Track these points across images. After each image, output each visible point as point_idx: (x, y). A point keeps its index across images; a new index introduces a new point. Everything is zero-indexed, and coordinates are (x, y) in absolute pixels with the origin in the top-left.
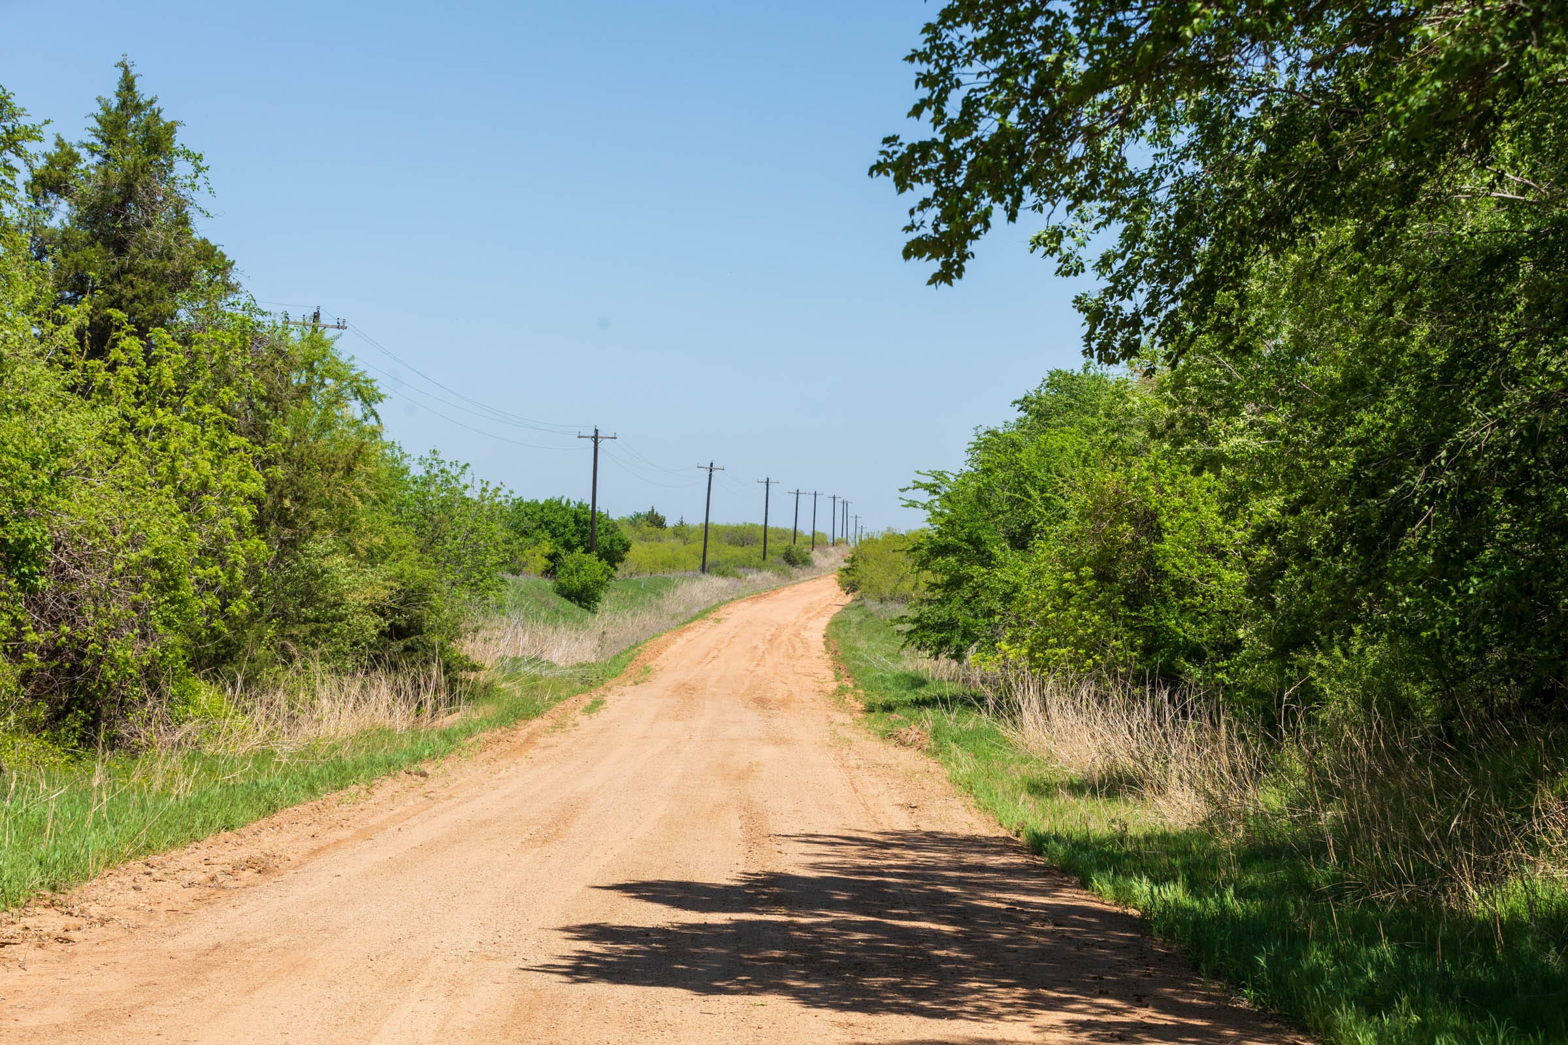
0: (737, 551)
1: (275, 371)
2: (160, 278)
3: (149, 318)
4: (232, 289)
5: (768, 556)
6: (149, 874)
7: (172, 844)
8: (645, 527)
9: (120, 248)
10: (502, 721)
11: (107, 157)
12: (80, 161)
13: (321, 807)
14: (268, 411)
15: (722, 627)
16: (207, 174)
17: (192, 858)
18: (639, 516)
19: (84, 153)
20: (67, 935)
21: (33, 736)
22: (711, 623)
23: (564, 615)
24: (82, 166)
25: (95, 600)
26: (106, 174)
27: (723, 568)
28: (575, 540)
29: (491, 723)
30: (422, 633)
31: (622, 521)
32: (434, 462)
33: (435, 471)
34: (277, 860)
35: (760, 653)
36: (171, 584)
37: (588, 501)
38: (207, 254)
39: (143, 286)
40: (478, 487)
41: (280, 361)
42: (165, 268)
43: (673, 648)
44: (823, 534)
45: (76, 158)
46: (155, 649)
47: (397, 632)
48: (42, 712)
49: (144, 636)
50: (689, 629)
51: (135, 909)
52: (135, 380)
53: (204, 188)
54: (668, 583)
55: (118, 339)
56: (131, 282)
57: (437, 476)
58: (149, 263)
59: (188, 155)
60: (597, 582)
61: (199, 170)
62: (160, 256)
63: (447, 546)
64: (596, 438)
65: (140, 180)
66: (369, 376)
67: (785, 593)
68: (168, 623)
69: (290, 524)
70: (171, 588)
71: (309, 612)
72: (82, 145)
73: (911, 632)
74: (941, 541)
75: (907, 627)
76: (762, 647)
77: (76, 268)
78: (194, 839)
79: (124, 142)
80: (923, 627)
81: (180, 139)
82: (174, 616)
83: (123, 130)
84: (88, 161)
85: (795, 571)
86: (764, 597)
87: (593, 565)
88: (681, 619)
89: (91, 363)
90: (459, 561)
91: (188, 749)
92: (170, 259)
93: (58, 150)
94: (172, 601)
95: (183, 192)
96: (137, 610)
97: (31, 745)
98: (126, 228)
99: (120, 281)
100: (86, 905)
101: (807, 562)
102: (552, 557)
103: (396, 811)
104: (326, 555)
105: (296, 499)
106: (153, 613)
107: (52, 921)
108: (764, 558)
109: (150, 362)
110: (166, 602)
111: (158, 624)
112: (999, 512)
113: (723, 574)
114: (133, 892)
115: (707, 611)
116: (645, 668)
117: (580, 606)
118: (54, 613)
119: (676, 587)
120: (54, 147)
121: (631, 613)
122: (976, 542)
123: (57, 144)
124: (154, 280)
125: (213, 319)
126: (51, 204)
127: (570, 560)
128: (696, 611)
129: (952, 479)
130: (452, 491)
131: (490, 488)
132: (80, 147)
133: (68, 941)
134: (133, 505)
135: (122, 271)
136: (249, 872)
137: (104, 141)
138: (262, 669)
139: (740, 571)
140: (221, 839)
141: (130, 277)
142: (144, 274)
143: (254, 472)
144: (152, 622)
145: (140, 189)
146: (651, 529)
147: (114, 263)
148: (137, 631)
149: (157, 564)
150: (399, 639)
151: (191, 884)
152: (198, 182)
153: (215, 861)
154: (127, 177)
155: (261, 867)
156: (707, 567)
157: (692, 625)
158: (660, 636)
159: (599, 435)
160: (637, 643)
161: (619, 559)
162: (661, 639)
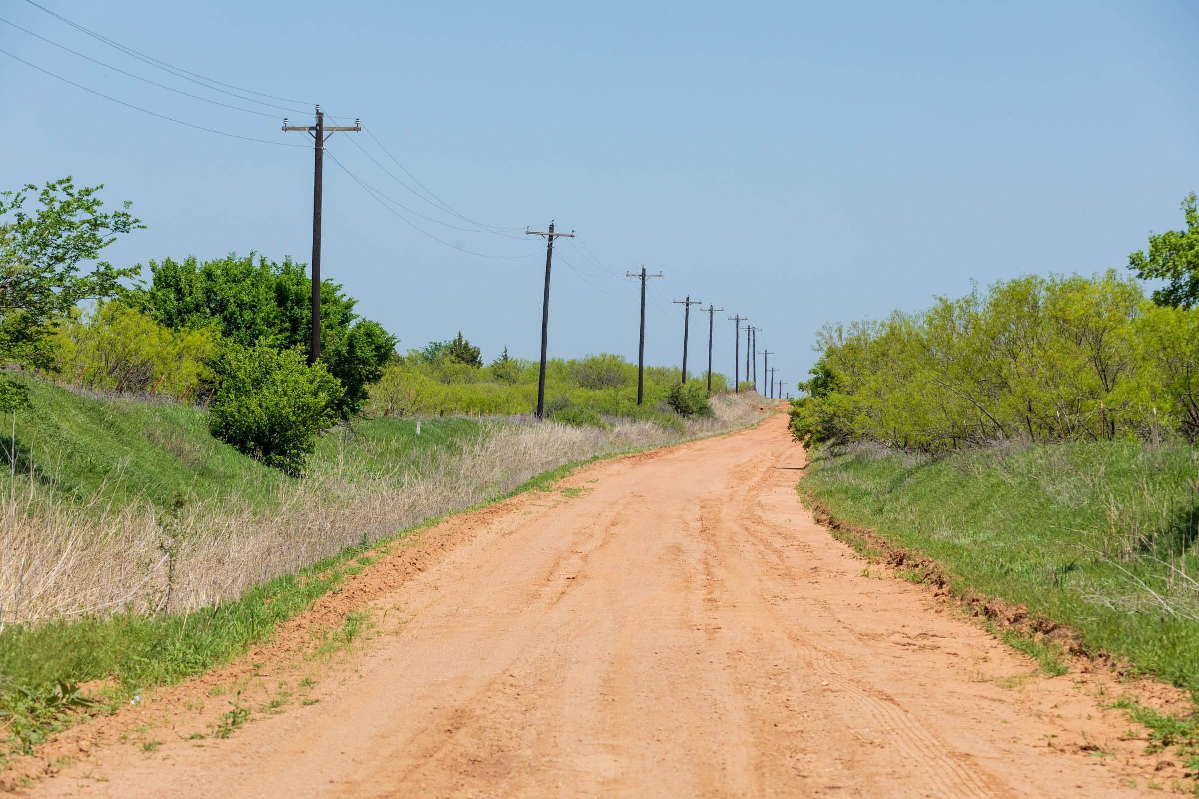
0: (595, 393)
5: (646, 399)
8: (448, 364)
18: (437, 347)
22: (557, 496)
43: (460, 553)
44: (723, 377)
50: (507, 508)
54: (469, 430)
64: (318, 131)
67: (683, 452)
85: (689, 422)
86: (650, 456)
88: (492, 492)
101: (705, 411)
108: (640, 401)
113: (574, 421)
115: (548, 476)
119: (487, 436)
121: (388, 479)
128: (525, 477)
139: (603, 419)
146: (457, 366)
156: (545, 407)
157: (514, 501)
158: (435, 524)
159: (325, 124)
160: (364, 543)
161: (369, 380)
162: (433, 532)
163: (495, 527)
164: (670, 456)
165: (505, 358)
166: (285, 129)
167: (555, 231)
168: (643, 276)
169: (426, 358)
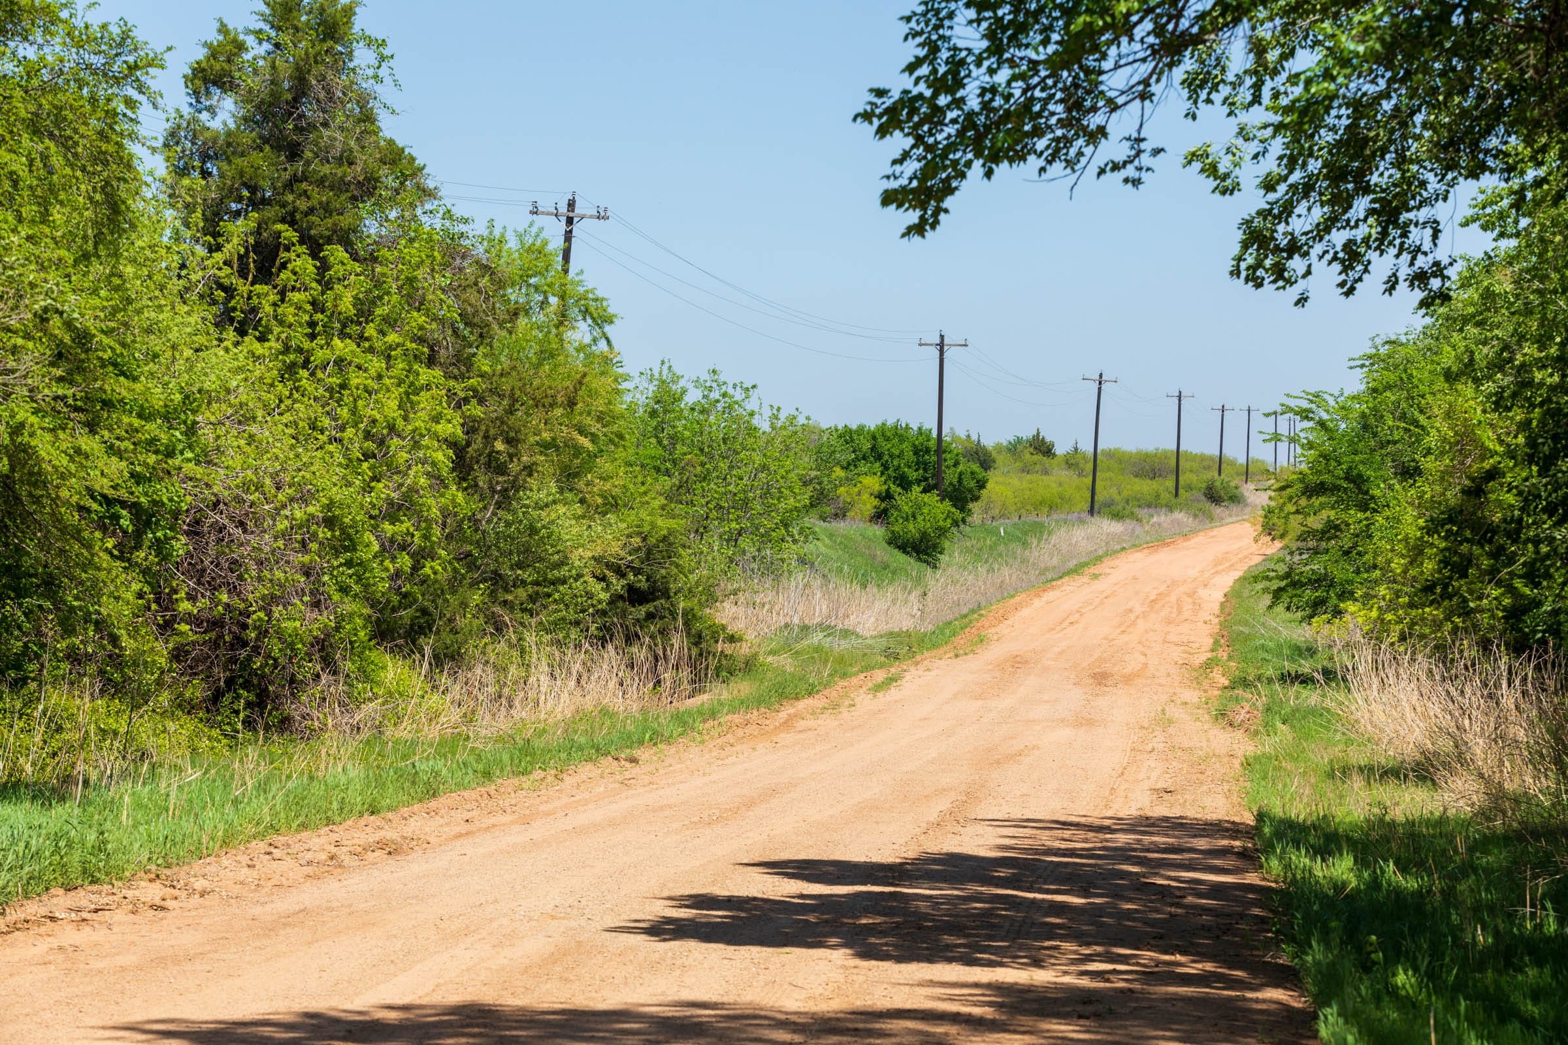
0: (1145, 487)
1: (479, 292)
2: (340, 186)
3: (327, 233)
4: (427, 193)
5: (1181, 491)
6: (269, 853)
7: (304, 826)
8: (1028, 456)
9: (294, 152)
10: (759, 702)
11: (277, 46)
12: (247, 49)
13: (492, 793)
14: (472, 338)
15: (1098, 585)
16: (392, 63)
17: (323, 840)
18: (1019, 441)
19: (250, 41)
20: (162, 903)
21: (185, 718)
22: (1085, 579)
23: (894, 573)
24: (248, 56)
25: (260, 563)
26: (273, 67)
27: (1115, 509)
28: (913, 475)
29: (744, 704)
30: (669, 598)
31: (999, 448)
32: (714, 385)
33: (715, 395)
34: (415, 843)
35: (1132, 617)
36: (346, 543)
37: (931, 424)
38: (394, 157)
39: (318, 196)
40: (767, 413)
41: (487, 278)
42: (344, 175)
43: (1025, 612)
44: (1263, 462)
45: (241, 47)
46: (326, 619)
47: (635, 596)
48: (197, 690)
49: (316, 605)
50: (1053, 588)
51: (242, 883)
52: (309, 307)
53: (388, 80)
54: (1038, 529)
55: (289, 261)
56: (305, 191)
57: (718, 401)
58: (326, 169)
59: (370, 42)
60: (940, 528)
61: (382, 58)
62: (340, 161)
63: (731, 488)
64: (941, 346)
65: (314, 72)
66: (600, 294)
67: (1200, 539)
68: (344, 590)
69: (501, 470)
70: (346, 549)
71: (527, 575)
72: (248, 32)
73: (1280, 589)
74: (1313, 479)
75: (1276, 585)
76: (1139, 609)
77: (242, 176)
78: (329, 821)
79: (297, 29)
80: (1294, 584)
81: (361, 22)
82: (351, 582)
83: (295, 14)
84: (256, 50)
85: (1218, 511)
86: (1168, 544)
87: (936, 508)
88: (1048, 575)
89: (258, 288)
90: (746, 504)
91: (366, 734)
92: (351, 164)
93: (221, 38)
94: (349, 564)
95: (364, 85)
96: (307, 574)
97: (182, 728)
98: (298, 129)
99: (292, 191)
100: (192, 880)
101: (1235, 499)
102: (887, 496)
103: (578, 798)
104: (547, 505)
105: (509, 441)
106: (326, 578)
107: (153, 892)
108: (1177, 495)
109: (327, 286)
110: (341, 565)
111: (332, 589)
112: (1389, 442)
113: (1117, 516)
114: (246, 869)
115: (1086, 564)
116: (979, 635)
117: (920, 560)
118: (213, 578)
119: (1050, 533)
120: (215, 34)
121: (986, 567)
122: (1358, 481)
123: (220, 31)
124: (332, 190)
125: (409, 231)
126: (214, 102)
127: (904, 501)
128: (1072, 564)
129: (1331, 402)
130: (736, 420)
131: (783, 416)
132: (246, 34)
133: (163, 908)
134: (297, 456)
135: (295, 179)
136: (378, 853)
137: (272, 27)
138: (466, 641)
139: (1143, 513)
140: (362, 822)
141: (304, 185)
142: (321, 182)
143: (449, 412)
144: (326, 588)
145: (314, 82)
146: (1035, 458)
147: (285, 169)
148: (306, 599)
149: (330, 522)
150: (640, 604)
151: (309, 863)
152: (383, 72)
153: (345, 842)
154: (298, 68)
155: (393, 850)
156: (1096, 507)
157: (1059, 582)
158: (1013, 596)
159: (946, 342)
160: (979, 606)
161: (972, 500)
162: (1012, 601)
163: (1044, 599)
164: (1185, 544)
165: (1076, 449)
166: (921, 345)
167: (1104, 378)
168: (1180, 397)
169: (1010, 450)
